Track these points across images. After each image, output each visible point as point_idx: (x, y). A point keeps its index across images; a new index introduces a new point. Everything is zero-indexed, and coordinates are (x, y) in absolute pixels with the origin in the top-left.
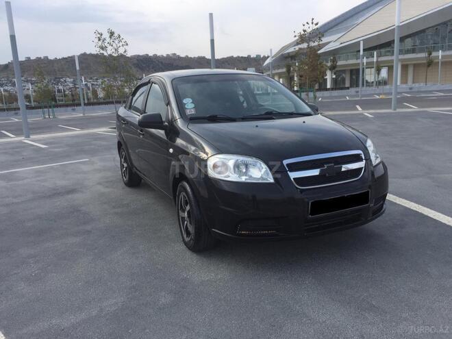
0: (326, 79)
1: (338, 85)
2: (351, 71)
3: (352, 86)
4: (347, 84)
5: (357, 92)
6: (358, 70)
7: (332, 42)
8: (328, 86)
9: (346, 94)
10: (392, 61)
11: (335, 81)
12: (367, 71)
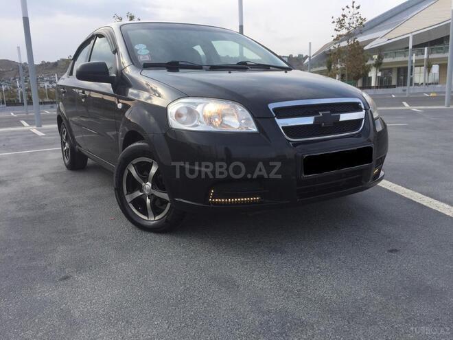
0: (371, 77)
1: (383, 83)
2: (399, 69)
3: (399, 84)
4: (394, 82)
5: (404, 91)
6: (407, 68)
7: (379, 38)
8: (373, 84)
9: (391, 93)
10: (446, 59)
11: (380, 80)
12: (417, 70)
